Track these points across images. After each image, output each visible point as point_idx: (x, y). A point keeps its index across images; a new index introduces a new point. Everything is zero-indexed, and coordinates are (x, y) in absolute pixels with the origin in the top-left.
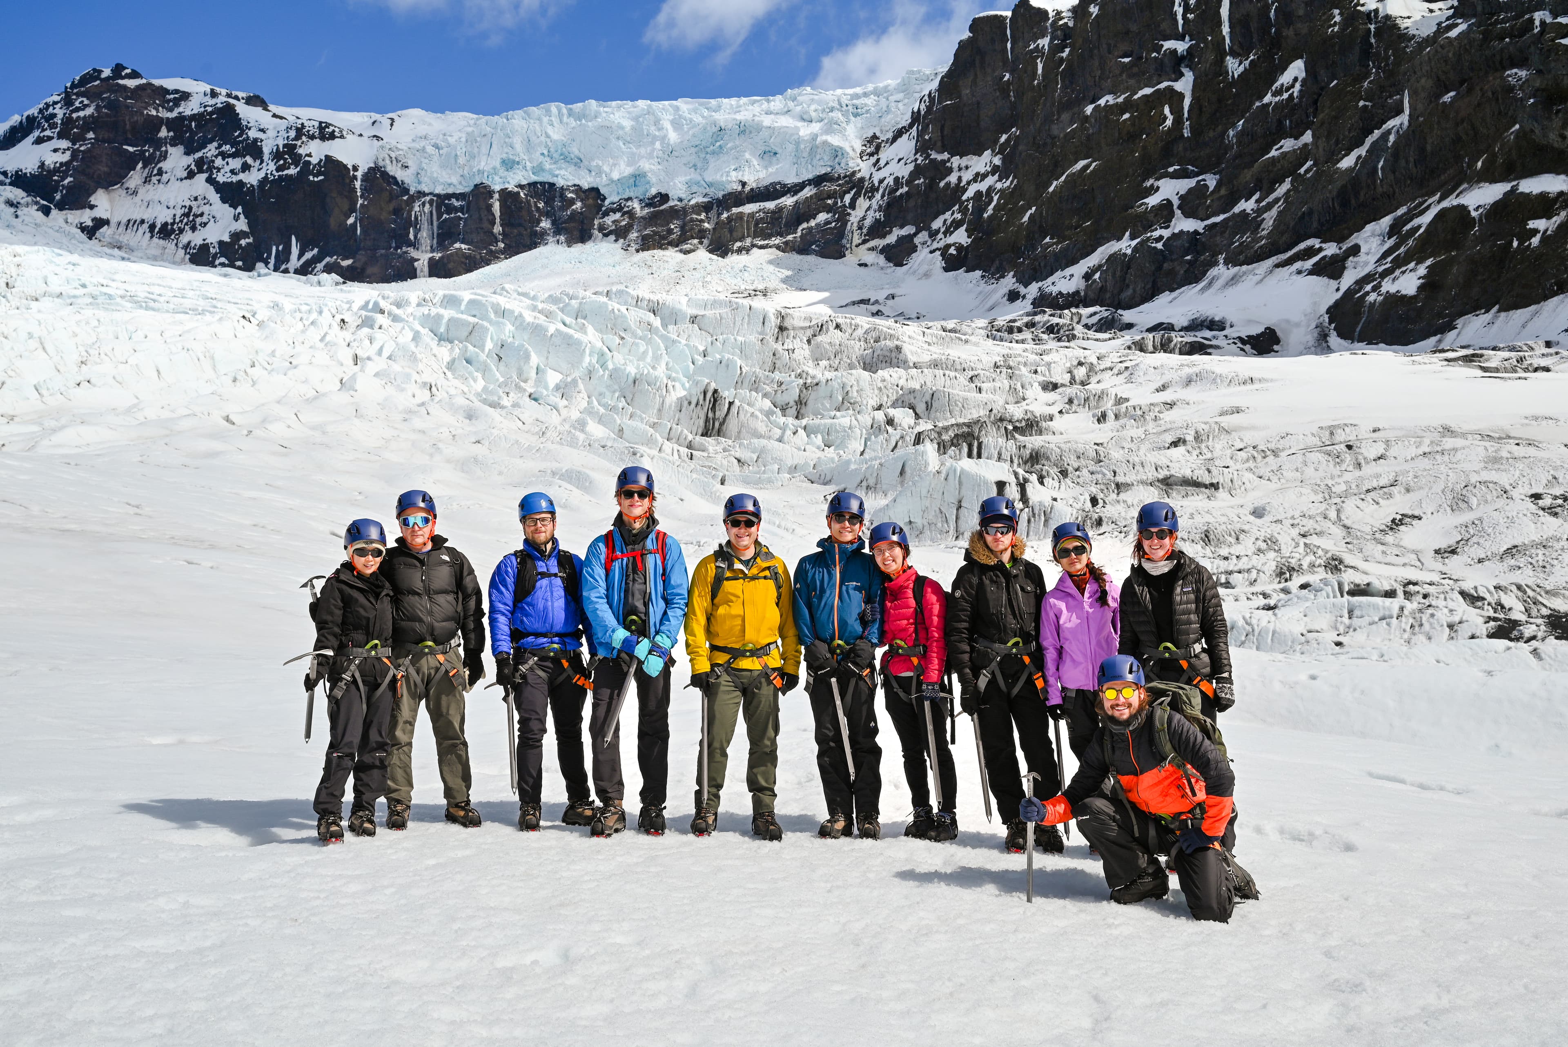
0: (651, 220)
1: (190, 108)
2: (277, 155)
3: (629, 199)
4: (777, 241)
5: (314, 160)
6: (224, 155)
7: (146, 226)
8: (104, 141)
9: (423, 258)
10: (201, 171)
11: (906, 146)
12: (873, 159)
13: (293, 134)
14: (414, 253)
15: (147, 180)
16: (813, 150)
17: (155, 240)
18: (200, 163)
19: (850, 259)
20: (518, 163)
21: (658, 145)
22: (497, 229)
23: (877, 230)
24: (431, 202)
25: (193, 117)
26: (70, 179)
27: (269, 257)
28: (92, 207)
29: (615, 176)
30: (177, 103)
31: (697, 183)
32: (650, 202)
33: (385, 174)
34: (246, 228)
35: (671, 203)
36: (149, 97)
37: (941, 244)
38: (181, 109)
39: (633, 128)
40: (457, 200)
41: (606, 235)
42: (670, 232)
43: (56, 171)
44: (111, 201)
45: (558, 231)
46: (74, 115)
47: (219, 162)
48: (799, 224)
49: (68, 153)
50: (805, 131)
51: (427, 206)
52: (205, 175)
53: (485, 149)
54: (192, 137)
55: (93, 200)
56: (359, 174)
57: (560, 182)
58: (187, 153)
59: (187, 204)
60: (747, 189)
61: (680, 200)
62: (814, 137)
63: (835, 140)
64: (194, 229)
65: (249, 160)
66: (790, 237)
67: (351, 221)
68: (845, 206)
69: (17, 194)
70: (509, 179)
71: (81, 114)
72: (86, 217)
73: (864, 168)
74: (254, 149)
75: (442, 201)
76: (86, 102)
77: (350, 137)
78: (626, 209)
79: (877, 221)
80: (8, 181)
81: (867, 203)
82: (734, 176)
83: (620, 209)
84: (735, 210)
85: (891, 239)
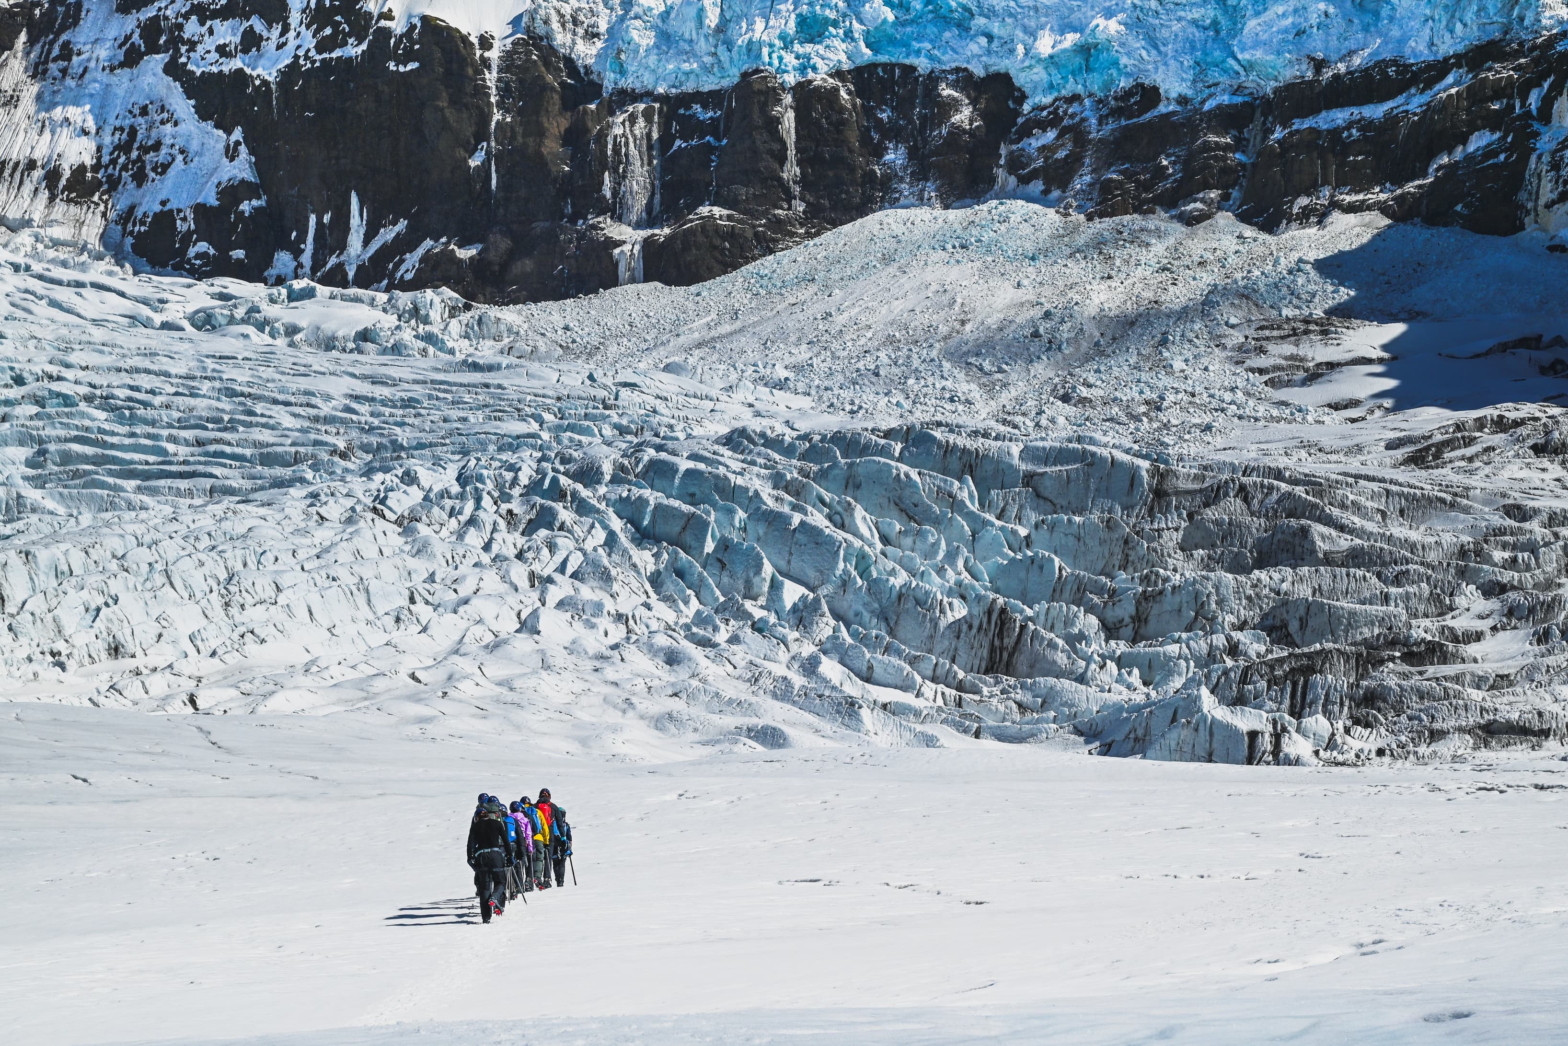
0: (1121, 145)
2: (318, 14)
4: (1382, 193)
5: (397, 27)
9: (630, 236)
14: (611, 229)
22: (791, 171)
24: (647, 114)
27: (302, 235)
29: (1047, 50)
31: (1217, 63)
32: (1119, 106)
33: (547, 53)
34: (249, 175)
35: (1163, 108)
40: (705, 107)
41: (1024, 180)
45: (920, 174)
48: (1432, 155)
51: (641, 122)
52: (163, 58)
56: (494, 55)
57: (926, 64)
61: (1183, 100)
67: (476, 160)
68: (1528, 114)
70: (816, 60)
75: (671, 111)
78: (1066, 122)
83: (1054, 121)
84: (1299, 124)
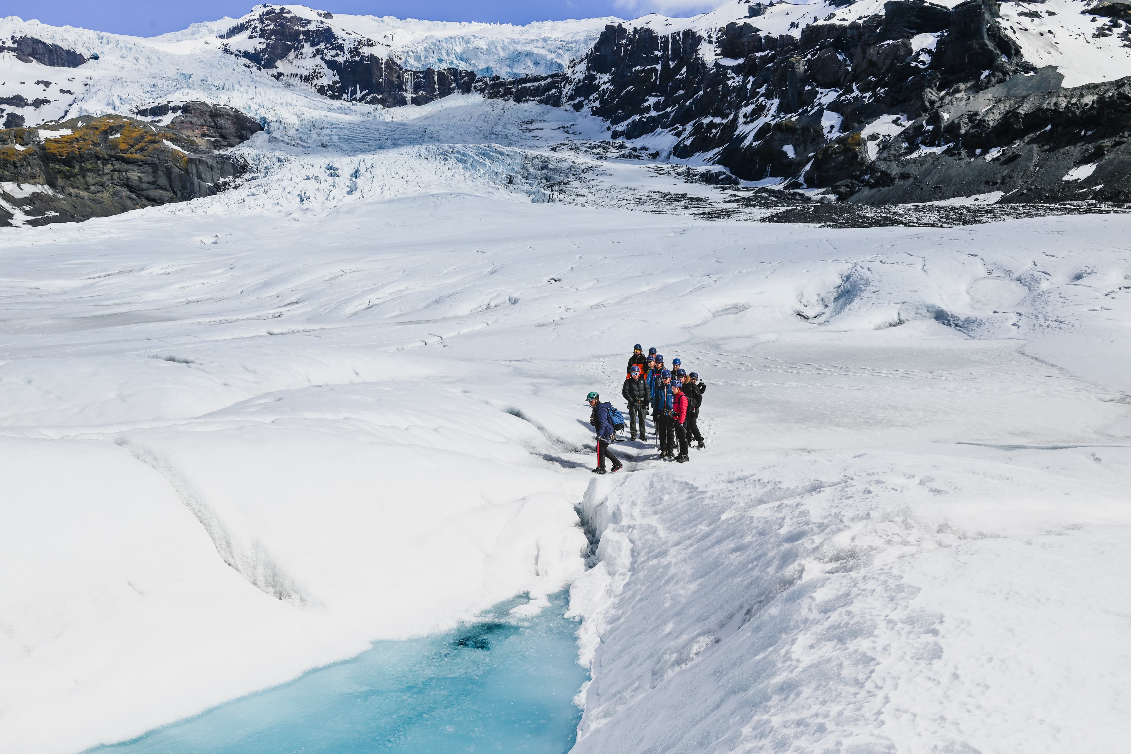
0: (493, 86)
1: (312, 27)
2: (351, 52)
3: (485, 77)
4: (538, 98)
5: (366, 55)
6: (327, 49)
7: (298, 76)
8: (279, 40)
9: (409, 96)
10: (318, 54)
11: (583, 66)
12: (572, 69)
13: (356, 43)
14: (405, 94)
15: (296, 57)
16: (552, 64)
17: (303, 82)
18: (318, 51)
19: (562, 107)
20: (444, 60)
21: (496, 57)
23: (572, 98)
24: (411, 74)
25: (314, 31)
26: (266, 56)
27: (348, 91)
28: (276, 68)
29: (480, 68)
30: (306, 24)
31: (510, 73)
32: (493, 79)
33: (393, 62)
34: (338, 80)
35: (500, 80)
36: (295, 21)
37: (591, 106)
38: (308, 27)
39: (487, 49)
40: (421, 74)
41: (476, 91)
42: (500, 92)
43: (261, 52)
44: (283, 65)
45: (458, 88)
46: (266, 28)
47: (326, 51)
48: (546, 93)
49: (265, 44)
50: (550, 56)
51: (410, 76)
52: (320, 56)
53: (431, 54)
54: (313, 40)
55: (277, 64)
56: (383, 61)
57: (460, 69)
58: (312, 46)
59: (314, 68)
60: (528, 77)
61: (504, 79)
62: (552, 59)
63: (559, 61)
64: (317, 78)
65: (338, 52)
66: (542, 97)
67: (381, 80)
68: (561, 87)
69: (247, 61)
70: (441, 67)
71: (269, 28)
72: (274, 71)
73: (569, 72)
74: (341, 48)
75: (415, 74)
76: (270, 23)
77: (378, 45)
78: (484, 81)
79: (572, 94)
80: (241, 55)
81: (569, 87)
82: (524, 71)
84: (523, 85)
85: (576, 102)
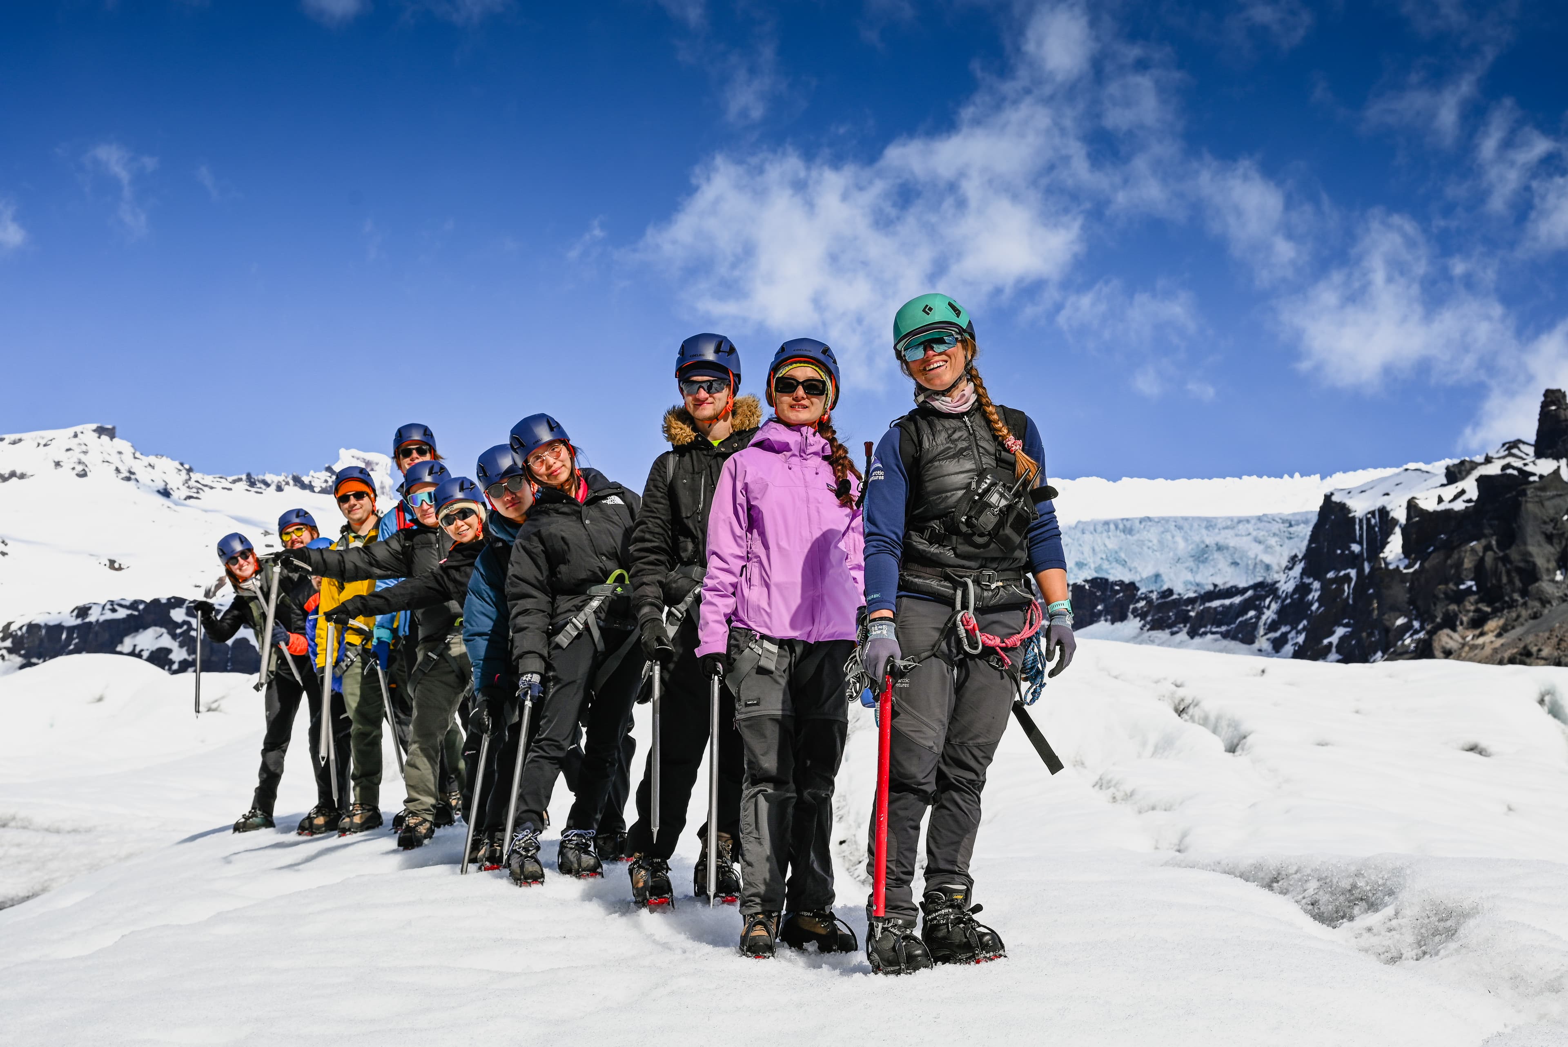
0: (1161, 607)
3: (1151, 591)
4: (1223, 628)
12: (1288, 574)
16: (1255, 565)
19: (1256, 645)
20: (1086, 565)
21: (1171, 554)
23: (1273, 626)
29: (1145, 574)
31: (1191, 582)
32: (1162, 595)
41: (1135, 615)
48: (1237, 617)
57: (1111, 578)
60: (1217, 589)
61: (1180, 594)
62: (1257, 557)
63: (1267, 559)
66: (1230, 626)
73: (1279, 580)
79: (1275, 619)
81: (1274, 606)
82: (1212, 579)
83: (1145, 598)
84: (1207, 604)
85: (1278, 633)
